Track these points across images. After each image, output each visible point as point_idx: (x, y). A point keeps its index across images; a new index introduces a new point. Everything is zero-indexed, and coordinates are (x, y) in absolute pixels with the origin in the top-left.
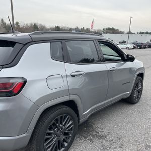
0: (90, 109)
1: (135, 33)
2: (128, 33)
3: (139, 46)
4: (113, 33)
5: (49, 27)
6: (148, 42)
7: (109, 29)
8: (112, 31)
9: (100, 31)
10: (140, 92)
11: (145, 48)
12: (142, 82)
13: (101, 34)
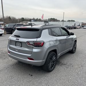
0: (61, 53)
1: (65, 21)
2: (62, 21)
3: (69, 28)
4: (54, 21)
5: (18, 19)
6: (73, 26)
7: (52, 19)
8: (54, 20)
9: (47, 20)
10: (75, 48)
11: (72, 29)
12: (76, 44)
13: (48, 22)
